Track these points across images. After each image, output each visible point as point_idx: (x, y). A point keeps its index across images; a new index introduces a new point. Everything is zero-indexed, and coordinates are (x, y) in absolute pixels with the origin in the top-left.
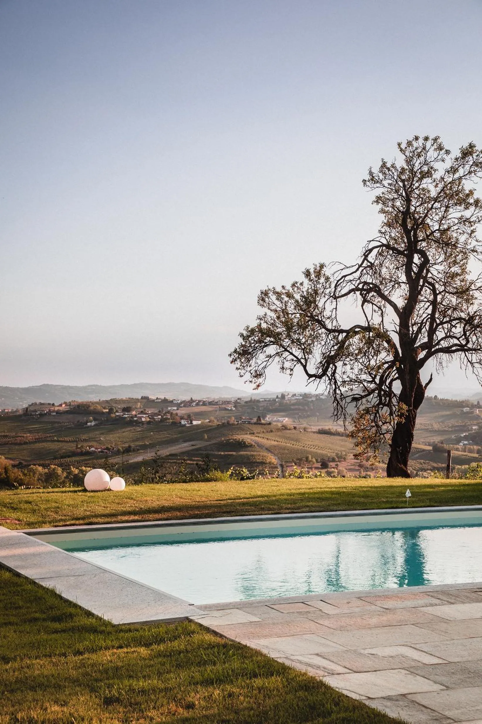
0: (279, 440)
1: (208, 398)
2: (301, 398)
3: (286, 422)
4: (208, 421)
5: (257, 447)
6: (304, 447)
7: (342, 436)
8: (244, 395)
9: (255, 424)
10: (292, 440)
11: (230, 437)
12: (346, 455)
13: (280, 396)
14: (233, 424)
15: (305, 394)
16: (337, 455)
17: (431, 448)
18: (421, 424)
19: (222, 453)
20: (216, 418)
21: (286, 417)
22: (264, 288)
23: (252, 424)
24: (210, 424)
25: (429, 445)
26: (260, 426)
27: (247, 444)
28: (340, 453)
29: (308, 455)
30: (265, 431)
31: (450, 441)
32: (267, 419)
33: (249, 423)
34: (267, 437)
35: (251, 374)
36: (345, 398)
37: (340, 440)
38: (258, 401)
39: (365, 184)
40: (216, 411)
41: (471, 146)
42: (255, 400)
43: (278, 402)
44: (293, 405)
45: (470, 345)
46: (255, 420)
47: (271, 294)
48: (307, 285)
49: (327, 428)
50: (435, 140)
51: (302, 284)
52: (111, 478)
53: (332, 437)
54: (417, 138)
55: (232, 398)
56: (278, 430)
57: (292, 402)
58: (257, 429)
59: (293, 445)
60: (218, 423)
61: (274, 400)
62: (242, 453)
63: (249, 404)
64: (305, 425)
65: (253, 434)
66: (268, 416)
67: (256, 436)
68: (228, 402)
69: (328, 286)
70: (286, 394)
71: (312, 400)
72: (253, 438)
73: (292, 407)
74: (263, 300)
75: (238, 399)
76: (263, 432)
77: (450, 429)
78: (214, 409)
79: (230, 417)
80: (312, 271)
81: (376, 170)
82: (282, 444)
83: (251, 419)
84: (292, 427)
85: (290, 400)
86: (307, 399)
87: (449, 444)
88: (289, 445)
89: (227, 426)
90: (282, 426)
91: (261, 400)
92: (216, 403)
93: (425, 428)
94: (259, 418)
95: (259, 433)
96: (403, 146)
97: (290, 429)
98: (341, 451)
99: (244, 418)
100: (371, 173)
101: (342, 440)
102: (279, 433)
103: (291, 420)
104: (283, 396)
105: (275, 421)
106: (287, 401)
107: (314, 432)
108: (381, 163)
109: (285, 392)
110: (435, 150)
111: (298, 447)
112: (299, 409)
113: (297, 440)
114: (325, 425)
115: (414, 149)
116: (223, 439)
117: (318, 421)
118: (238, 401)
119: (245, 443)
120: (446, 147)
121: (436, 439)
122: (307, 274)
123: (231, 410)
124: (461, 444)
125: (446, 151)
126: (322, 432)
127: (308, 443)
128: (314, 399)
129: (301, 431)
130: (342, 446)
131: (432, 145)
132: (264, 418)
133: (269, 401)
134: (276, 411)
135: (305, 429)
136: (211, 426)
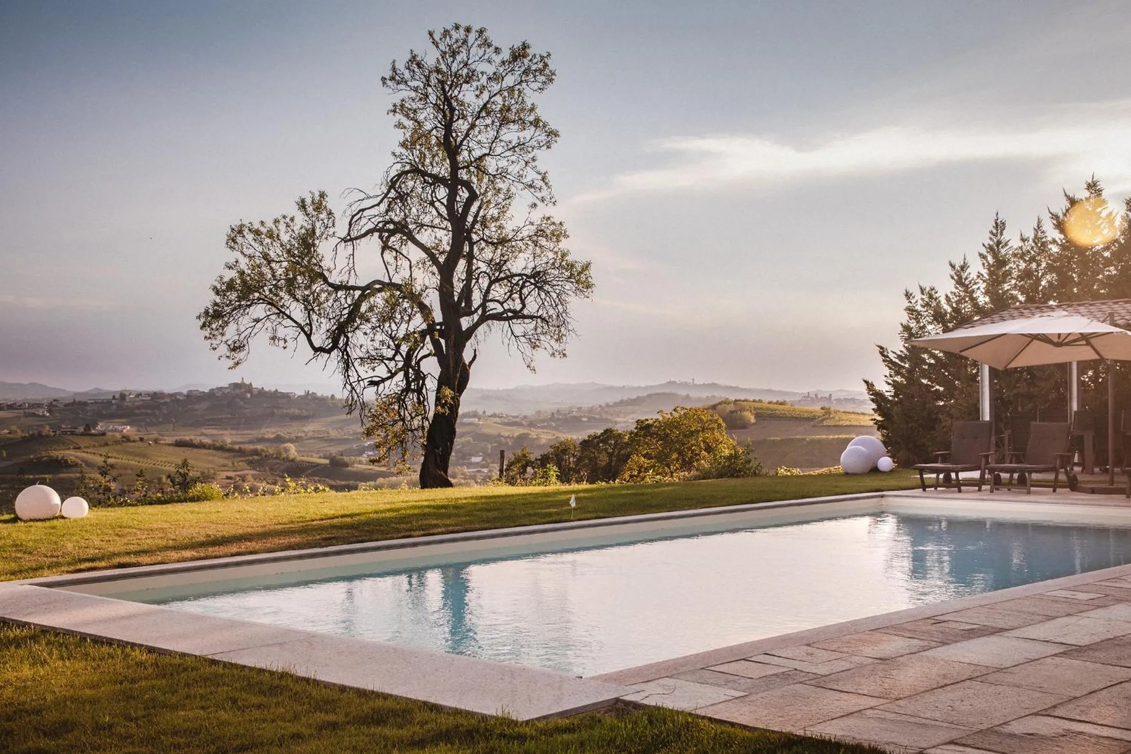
0: (117, 456)
1: (6, 400)
2: (149, 398)
3: (128, 431)
4: (6, 431)
5: (85, 467)
6: (154, 464)
7: (209, 448)
8: (62, 395)
9: (82, 434)
10: (139, 455)
11: (44, 454)
12: (215, 474)
13: (117, 396)
14: (48, 436)
15: (155, 393)
16: (203, 473)
17: (327, 461)
18: (314, 431)
19: (31, 477)
20: (18, 428)
21: (127, 425)
22: (236, 223)
23: (77, 435)
24: (11, 436)
25: (325, 458)
26: (88, 438)
27: (69, 462)
28: (206, 471)
29: (161, 476)
30: (96, 444)
31: (350, 452)
32: (99, 428)
33: (72, 433)
34: (100, 453)
35: (229, 346)
36: (362, 380)
37: (206, 454)
38: (85, 404)
39: (384, 83)
40: (20, 417)
41: (525, 46)
42: (80, 402)
43: (115, 404)
44: (138, 408)
45: (525, 312)
46: (81, 429)
47: (246, 232)
48: (301, 221)
49: (187, 438)
50: (481, 32)
51: (292, 220)
52: (63, 501)
53: (195, 450)
54: (457, 27)
55: (43, 399)
56: (117, 442)
57: (136, 404)
58: (84, 442)
59: (139, 462)
60: (23, 435)
61: (109, 402)
62: (62, 475)
63: (70, 407)
64: (155, 435)
65: (79, 448)
66: (101, 424)
67: (84, 452)
68: (39, 406)
69: (330, 225)
70: (127, 393)
71: (165, 402)
72: (79, 454)
73: (137, 411)
74: (234, 240)
75: (55, 400)
76: (94, 446)
77: (351, 437)
78: (16, 415)
79: (42, 426)
80: (308, 201)
81: (401, 66)
82: (123, 461)
83: (76, 428)
84: (137, 438)
85: (133, 401)
86: (158, 400)
87: (349, 456)
88: (133, 462)
89: (38, 439)
90: (123, 437)
91: (89, 402)
92: (20, 407)
93: (320, 436)
94: (88, 427)
95: (88, 447)
96: (437, 37)
97: (134, 441)
98: (208, 469)
99: (64, 426)
100: (394, 69)
101: (209, 454)
102: (118, 447)
103: (135, 429)
104: (123, 396)
105: (112, 431)
106: (130, 404)
107: (169, 445)
108: (409, 56)
109: (125, 390)
110: (480, 46)
111: (147, 465)
112: (147, 414)
113: (145, 456)
114: (185, 435)
115: (454, 41)
116: (32, 456)
117: (174, 430)
118: (55, 403)
119: (66, 461)
120: (495, 44)
121: (334, 450)
122: (302, 205)
123: (43, 416)
124: (365, 455)
125: (496, 48)
126: (180, 444)
127: (161, 459)
128: (168, 400)
129: (150, 444)
130: (209, 462)
131: (476, 39)
132: (94, 428)
133: (102, 403)
134: (111, 417)
135: (156, 441)
136: (11, 439)
